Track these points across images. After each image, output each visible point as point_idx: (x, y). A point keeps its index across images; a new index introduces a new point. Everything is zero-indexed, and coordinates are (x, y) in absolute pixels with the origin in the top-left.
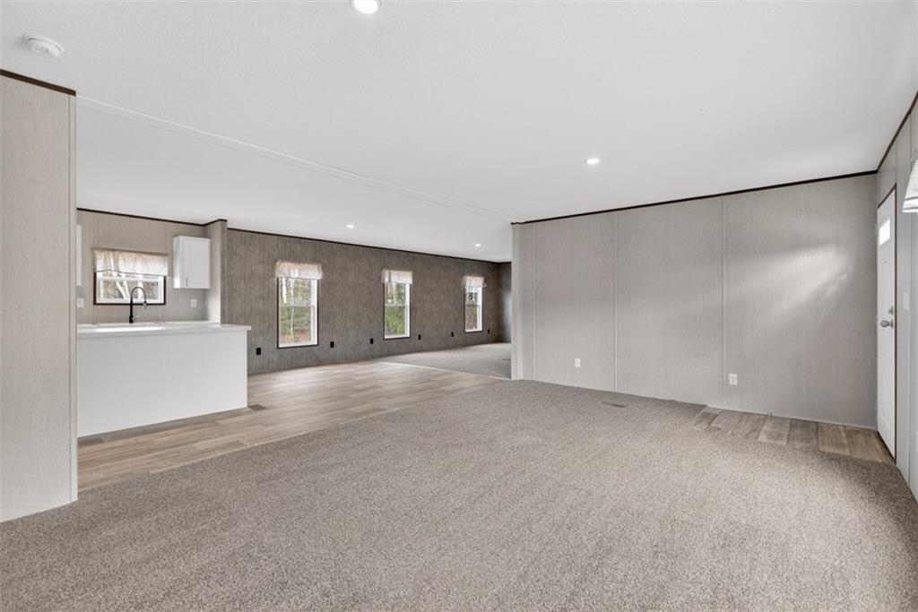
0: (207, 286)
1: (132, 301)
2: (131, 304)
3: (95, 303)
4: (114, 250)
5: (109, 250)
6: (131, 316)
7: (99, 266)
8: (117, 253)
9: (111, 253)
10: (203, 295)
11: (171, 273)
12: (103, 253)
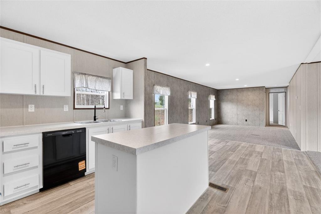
0: (131, 98)
1: (95, 107)
2: (95, 109)
3: (74, 108)
4: (85, 74)
5: (82, 74)
6: (95, 117)
7: (77, 84)
8: (87, 76)
9: (84, 76)
10: (126, 103)
11: (112, 90)
12: (79, 76)
